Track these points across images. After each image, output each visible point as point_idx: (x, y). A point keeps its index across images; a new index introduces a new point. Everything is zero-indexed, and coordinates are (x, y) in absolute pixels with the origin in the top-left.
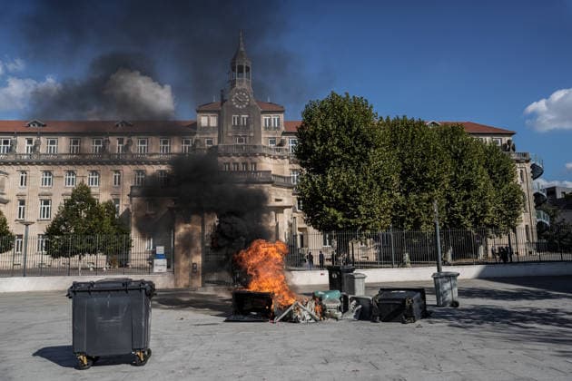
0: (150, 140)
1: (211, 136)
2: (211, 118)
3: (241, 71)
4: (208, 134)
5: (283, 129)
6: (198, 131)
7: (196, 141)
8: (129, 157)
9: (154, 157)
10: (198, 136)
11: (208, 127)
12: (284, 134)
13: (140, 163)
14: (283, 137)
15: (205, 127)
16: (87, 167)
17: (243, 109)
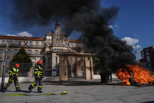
0: (33, 42)
1: (50, 42)
2: (50, 37)
3: (58, 26)
4: (49, 41)
5: (69, 41)
6: (46, 40)
7: (46, 43)
8: (27, 46)
9: (34, 47)
10: (46, 42)
11: (49, 39)
12: (69, 42)
13: (30, 48)
14: (69, 43)
15: (48, 39)
16: (14, 49)
17: (59, 35)
